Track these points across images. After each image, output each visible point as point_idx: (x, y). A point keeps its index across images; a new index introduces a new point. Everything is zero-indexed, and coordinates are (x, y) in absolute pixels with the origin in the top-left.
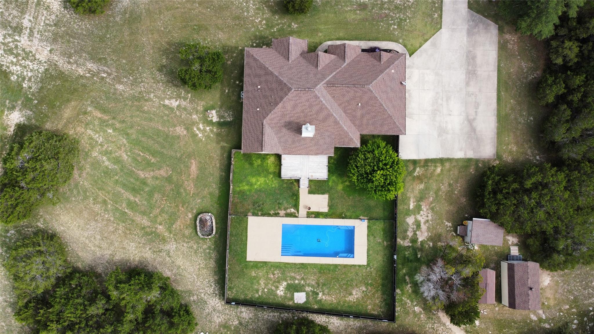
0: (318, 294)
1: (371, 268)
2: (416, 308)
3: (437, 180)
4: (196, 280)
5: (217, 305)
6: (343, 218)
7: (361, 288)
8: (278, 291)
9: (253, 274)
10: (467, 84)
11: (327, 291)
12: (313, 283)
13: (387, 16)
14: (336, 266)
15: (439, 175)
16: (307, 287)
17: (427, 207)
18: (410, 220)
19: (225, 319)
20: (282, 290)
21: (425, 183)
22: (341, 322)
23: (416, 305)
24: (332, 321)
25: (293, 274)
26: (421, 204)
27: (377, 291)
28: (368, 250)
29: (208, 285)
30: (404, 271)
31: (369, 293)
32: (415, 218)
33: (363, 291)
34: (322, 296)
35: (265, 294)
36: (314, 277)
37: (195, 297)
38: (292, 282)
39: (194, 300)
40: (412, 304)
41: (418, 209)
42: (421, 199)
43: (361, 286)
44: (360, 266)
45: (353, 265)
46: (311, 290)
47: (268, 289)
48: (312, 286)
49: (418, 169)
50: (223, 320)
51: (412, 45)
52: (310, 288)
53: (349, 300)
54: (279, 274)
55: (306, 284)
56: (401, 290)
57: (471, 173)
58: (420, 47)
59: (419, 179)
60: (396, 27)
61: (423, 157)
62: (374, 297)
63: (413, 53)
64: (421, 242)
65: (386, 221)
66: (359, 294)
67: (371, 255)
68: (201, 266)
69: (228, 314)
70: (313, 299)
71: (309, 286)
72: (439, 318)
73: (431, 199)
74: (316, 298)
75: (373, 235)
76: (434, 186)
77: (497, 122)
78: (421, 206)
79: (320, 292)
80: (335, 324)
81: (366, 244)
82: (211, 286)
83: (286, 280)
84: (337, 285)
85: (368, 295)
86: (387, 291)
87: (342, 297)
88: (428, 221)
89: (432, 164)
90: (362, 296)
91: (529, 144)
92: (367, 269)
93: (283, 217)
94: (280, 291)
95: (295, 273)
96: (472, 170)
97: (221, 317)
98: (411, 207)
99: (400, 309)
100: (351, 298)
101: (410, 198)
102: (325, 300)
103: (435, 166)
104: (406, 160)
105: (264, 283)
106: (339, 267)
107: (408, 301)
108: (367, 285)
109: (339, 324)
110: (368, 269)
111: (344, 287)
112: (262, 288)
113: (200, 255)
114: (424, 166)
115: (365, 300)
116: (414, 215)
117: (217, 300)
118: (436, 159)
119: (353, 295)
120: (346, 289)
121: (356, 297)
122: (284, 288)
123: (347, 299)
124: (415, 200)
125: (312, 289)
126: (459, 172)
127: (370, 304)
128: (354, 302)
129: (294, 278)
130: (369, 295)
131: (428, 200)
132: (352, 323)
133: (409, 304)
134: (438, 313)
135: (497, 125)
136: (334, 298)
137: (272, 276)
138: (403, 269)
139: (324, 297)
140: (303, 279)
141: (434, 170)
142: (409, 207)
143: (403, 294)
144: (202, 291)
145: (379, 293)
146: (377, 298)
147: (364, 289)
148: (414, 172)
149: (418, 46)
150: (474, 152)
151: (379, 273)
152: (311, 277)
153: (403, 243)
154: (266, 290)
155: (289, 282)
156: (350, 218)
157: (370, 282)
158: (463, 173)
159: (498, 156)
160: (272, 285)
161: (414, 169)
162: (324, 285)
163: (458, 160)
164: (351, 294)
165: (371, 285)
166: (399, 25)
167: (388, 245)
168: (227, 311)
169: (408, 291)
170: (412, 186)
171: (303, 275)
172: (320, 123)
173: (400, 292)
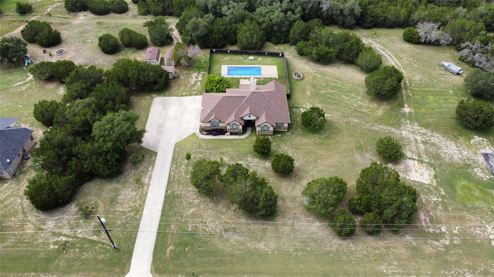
0: (244, 59)
1: (220, 65)
3: (186, 90)
4: (298, 63)
6: (233, 78)
9: (273, 63)
13: (208, 150)
15: (184, 92)
17: (191, 83)
20: (259, 59)
21: (191, 90)
25: (255, 63)
27: (217, 60)
28: (221, 69)
29: (293, 61)
32: (198, 79)
33: (223, 59)
34: (242, 58)
37: (298, 58)
38: (255, 61)
41: (196, 82)
42: (194, 85)
44: (225, 65)
45: (228, 65)
47: (266, 59)
48: (246, 61)
49: (195, 93)
51: (194, 137)
58: (189, 136)
60: (202, 145)
61: (192, 97)
63: (193, 134)
64: (196, 73)
66: (225, 59)
68: (297, 66)
70: (246, 57)
71: (248, 61)
73: (189, 85)
78: (194, 83)
81: (222, 71)
84: (235, 60)
86: (213, 60)
88: (192, 79)
89: (187, 95)
91: (135, 102)
92: (222, 64)
101: (200, 85)
105: (268, 61)
108: (222, 61)
111: (232, 60)
112: (268, 59)
114: (192, 94)
118: (185, 96)
119: (228, 58)
124: (197, 85)
126: (174, 93)
131: (191, 85)
135: (151, 108)
140: (251, 62)
141: (186, 93)
142: (200, 82)
148: (197, 92)
149: (190, 137)
150: (165, 99)
151: (216, 64)
153: (204, 73)
155: (257, 61)
156: (230, 78)
157: (220, 61)
158: (172, 92)
159: (152, 98)
160: (264, 60)
162: (241, 61)
163: (174, 96)
166: (200, 146)
170: (198, 88)
173: (207, 60)
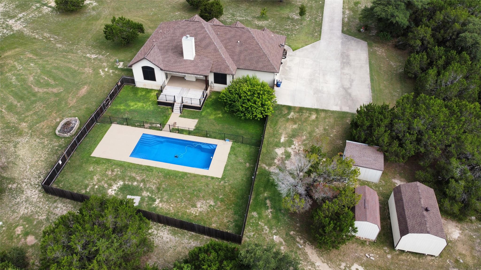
0: (155, 201)
1: (225, 182)
2: (275, 237)
3: (311, 124)
4: (27, 170)
5: (33, 196)
6: (207, 137)
7: (208, 201)
8: (110, 190)
9: (91, 169)
10: (342, 68)
11: (166, 197)
12: (154, 187)
14: (185, 174)
15: (313, 121)
16: (145, 192)
17: (300, 143)
18: (280, 151)
19: (32, 212)
20: (115, 190)
21: (299, 124)
22: (173, 238)
23: (276, 234)
24: (161, 234)
25: (134, 175)
26: (293, 139)
27: (228, 209)
29: (36, 176)
30: (266, 195)
31: (217, 208)
32: (285, 150)
33: (211, 206)
34: (158, 203)
35: (94, 191)
36: (156, 180)
37: (15, 186)
38: (130, 183)
39: (11, 188)
40: (270, 231)
41: (289, 143)
42: (293, 135)
43: (209, 199)
44: (213, 178)
45: (205, 176)
46: (148, 195)
47: (100, 186)
48: (152, 192)
49: (292, 113)
50: (30, 211)
51: (295, 46)
52: (148, 193)
53: (191, 213)
54: (119, 172)
55: (145, 187)
56: (258, 214)
57: (347, 123)
59: (294, 121)
61: (297, 104)
62: (223, 214)
63: (296, 50)
65: (252, 146)
66: (205, 207)
67: (228, 170)
68: (41, 159)
69: (39, 207)
70: (146, 205)
71: (147, 190)
72: (306, 254)
73: (305, 137)
74: (151, 205)
75: (235, 155)
76: (309, 128)
77: (372, 93)
78: (293, 141)
79: (158, 198)
80: (164, 238)
81: (226, 160)
82: (39, 177)
83: (124, 180)
84: (181, 193)
85: (215, 211)
86: (240, 211)
87: (183, 207)
89: (307, 111)
90: (208, 211)
92: (220, 182)
93: (147, 128)
94: (112, 191)
95: (136, 174)
96: (348, 121)
97: (29, 209)
98: (282, 140)
99: (254, 235)
100: (193, 211)
101: (281, 134)
102: (161, 208)
103: (310, 114)
104: (281, 105)
105: (98, 179)
106: (189, 176)
107: (266, 227)
108: (216, 199)
109: (168, 240)
110: (222, 182)
111: (189, 196)
112: (93, 184)
113: (47, 150)
114: (298, 112)
115: (211, 216)
116: (285, 147)
117: (37, 191)
118: (311, 108)
119: (196, 207)
120: (189, 200)
121: (199, 210)
122: (118, 187)
123: (188, 211)
124: (286, 136)
125: (150, 195)
126: (335, 121)
127: (216, 222)
128: (196, 216)
129: (134, 179)
130: (217, 210)
131: (301, 138)
132: (186, 241)
133: (266, 230)
134: (305, 248)
135: (371, 94)
136: (173, 207)
137: (110, 173)
138: (265, 191)
139: (160, 205)
140: (143, 181)
141: (309, 117)
142: (280, 140)
143: (260, 218)
144: (26, 181)
145: (231, 212)
146: (226, 217)
147: (212, 203)
148: (288, 115)
149: (301, 47)
150: (350, 108)
151: (234, 190)
152: (153, 179)
153: (269, 168)
154: (96, 187)
155: (127, 183)
156: (215, 138)
157: (221, 197)
158: (339, 122)
160: (106, 182)
161: (289, 113)
162: (165, 190)
163: (333, 112)
164: (194, 206)
165: (222, 201)
167: (251, 167)
168: (41, 204)
169: (267, 216)
170: (284, 125)
171: (144, 177)
172: (202, 50)
173: (257, 216)
